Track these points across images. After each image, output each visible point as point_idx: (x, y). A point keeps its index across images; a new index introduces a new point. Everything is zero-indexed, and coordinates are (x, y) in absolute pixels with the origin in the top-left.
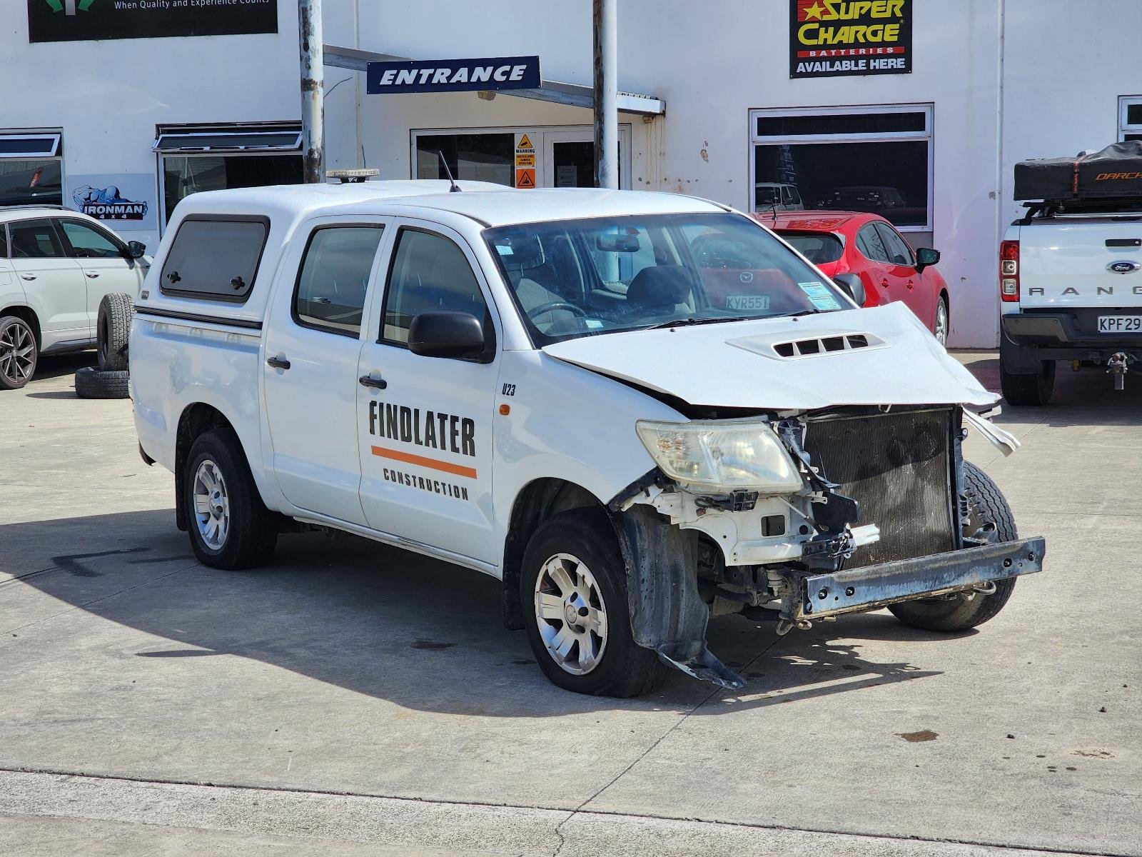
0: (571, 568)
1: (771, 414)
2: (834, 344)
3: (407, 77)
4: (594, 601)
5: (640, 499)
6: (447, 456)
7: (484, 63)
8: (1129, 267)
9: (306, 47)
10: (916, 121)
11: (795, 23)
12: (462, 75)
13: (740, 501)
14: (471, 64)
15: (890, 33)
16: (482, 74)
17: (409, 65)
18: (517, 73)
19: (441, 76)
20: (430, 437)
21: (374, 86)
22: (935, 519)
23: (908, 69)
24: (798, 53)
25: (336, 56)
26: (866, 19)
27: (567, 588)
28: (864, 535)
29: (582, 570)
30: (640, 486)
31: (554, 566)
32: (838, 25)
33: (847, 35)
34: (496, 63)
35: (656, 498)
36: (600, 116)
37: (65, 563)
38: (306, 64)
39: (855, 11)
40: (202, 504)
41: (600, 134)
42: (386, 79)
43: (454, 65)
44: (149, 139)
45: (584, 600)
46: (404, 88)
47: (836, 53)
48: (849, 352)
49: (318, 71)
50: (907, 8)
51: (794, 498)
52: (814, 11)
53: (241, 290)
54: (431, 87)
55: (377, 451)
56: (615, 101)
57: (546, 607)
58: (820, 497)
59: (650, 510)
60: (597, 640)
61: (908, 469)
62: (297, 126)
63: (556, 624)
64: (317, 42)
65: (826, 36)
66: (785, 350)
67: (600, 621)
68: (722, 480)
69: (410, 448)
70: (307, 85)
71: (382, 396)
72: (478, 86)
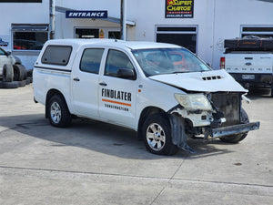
0: (156, 127)
1: (204, 93)
2: (214, 78)
3: (75, 14)
4: (162, 134)
5: (175, 111)
6: (123, 101)
7: (94, 12)
8: (250, 64)
9: (51, 6)
10: (194, 29)
11: (167, 5)
12: (89, 14)
13: (198, 112)
14: (91, 12)
15: (189, 8)
16: (94, 14)
17: (76, 12)
18: (102, 14)
19: (84, 14)
20: (119, 97)
21: (67, 16)
22: (236, 117)
23: (192, 17)
24: (167, 12)
25: (58, 9)
26: (183, 5)
27: (155, 131)
28: (223, 120)
29: (159, 127)
30: (175, 108)
31: (152, 126)
32: (176, 6)
33: (178, 8)
34: (97, 12)
35: (179, 111)
36: (122, 25)
37: (19, 125)
38: (51, 10)
39: (181, 3)
40: (52, 112)
41: (122, 30)
42: (70, 14)
43: (87, 12)
44: (10, 27)
45: (159, 134)
46: (75, 17)
47: (176, 13)
48: (217, 80)
49: (54, 12)
50: (193, 3)
51: (209, 111)
52: (171, 3)
53: (65, 63)
54: (81, 17)
55: (103, 100)
56: (125, 22)
57: (149, 135)
58: (215, 112)
59: (177, 114)
60: (162, 143)
61: (231, 106)
62: (48, 25)
63: (151, 140)
64: (54, 5)
65: (174, 8)
66: (204, 79)
67: (163, 139)
68: (194, 107)
69: (113, 99)
70: (51, 15)
71: (105, 87)
72: (93, 17)
